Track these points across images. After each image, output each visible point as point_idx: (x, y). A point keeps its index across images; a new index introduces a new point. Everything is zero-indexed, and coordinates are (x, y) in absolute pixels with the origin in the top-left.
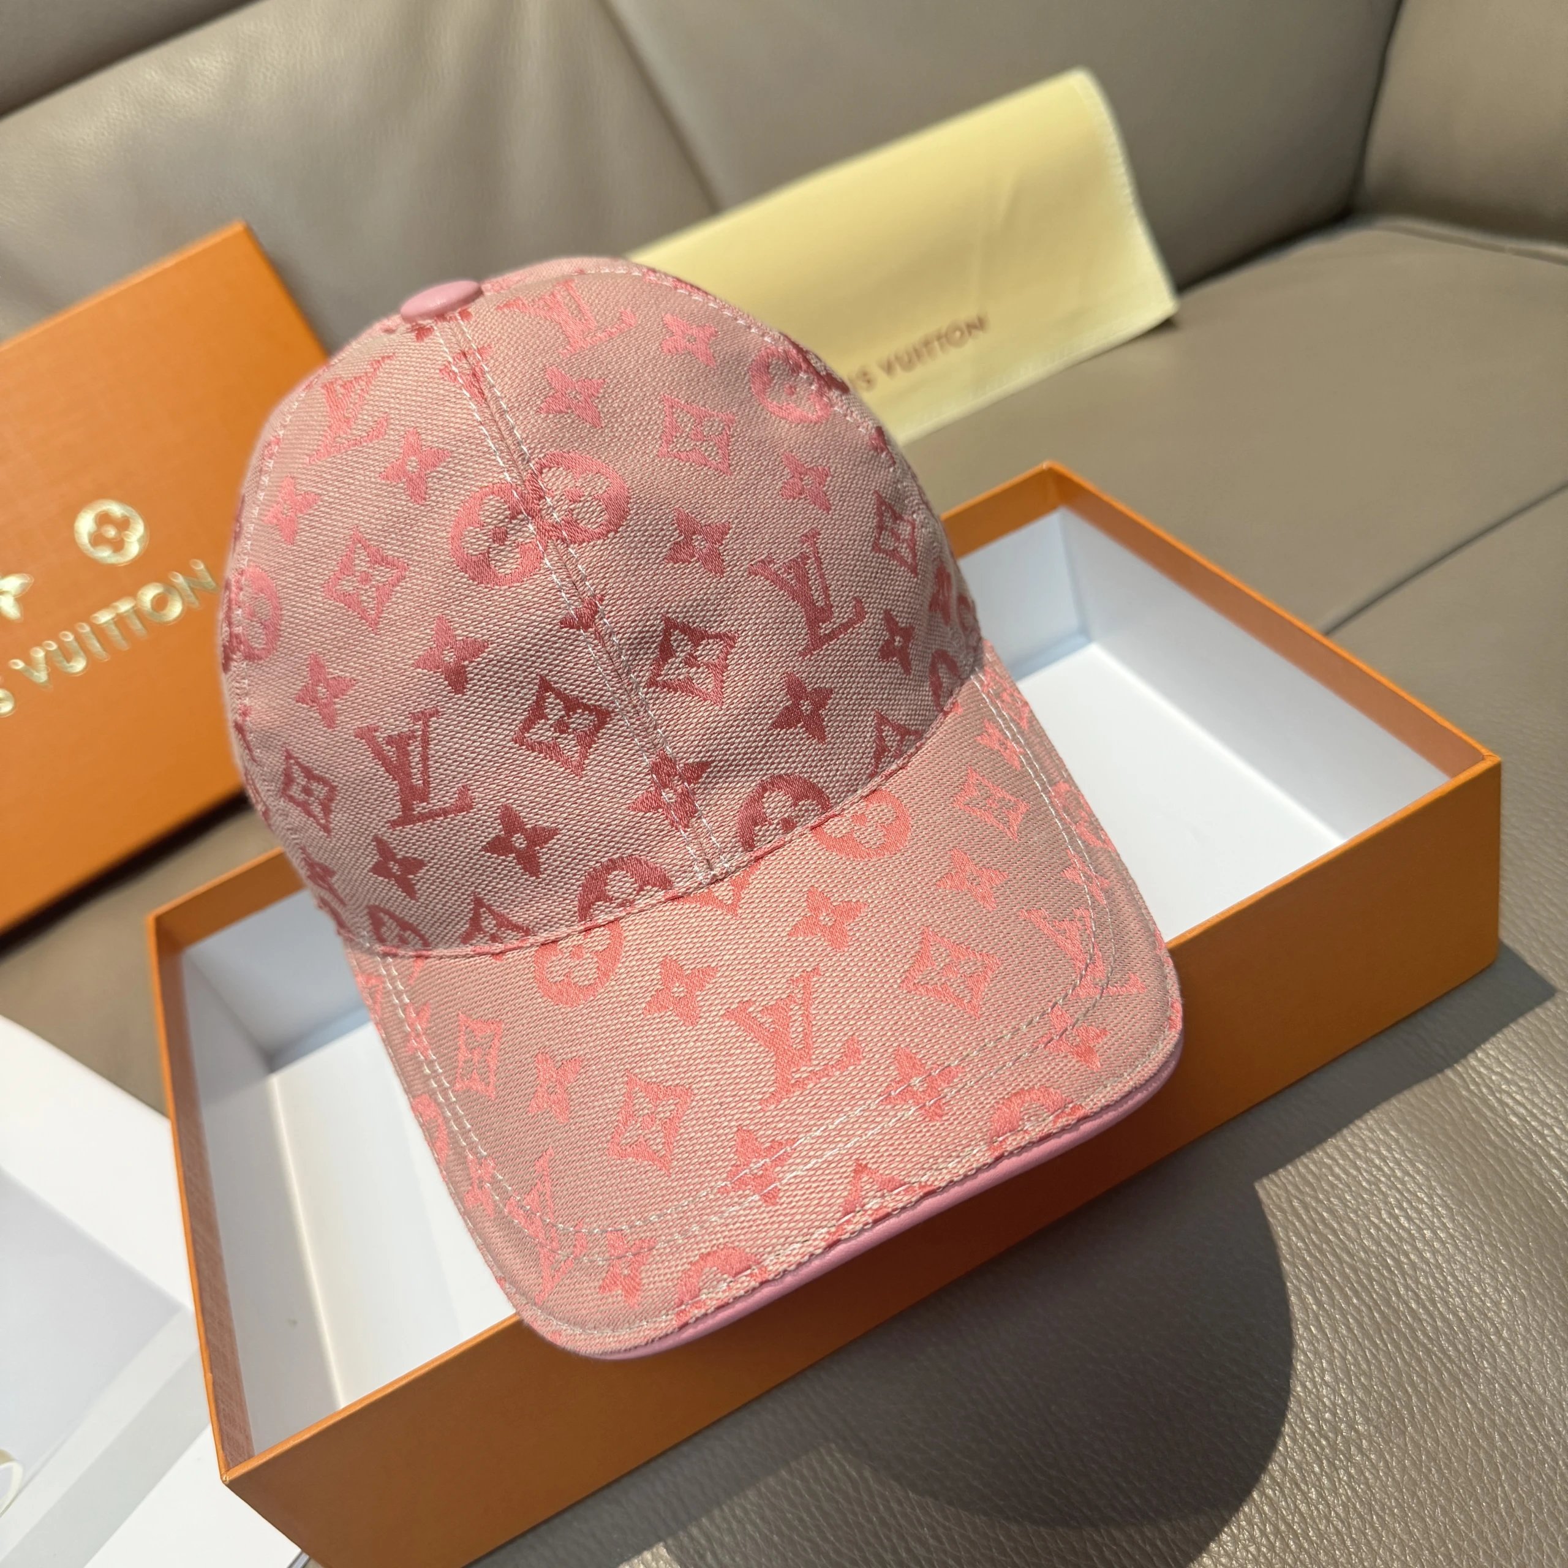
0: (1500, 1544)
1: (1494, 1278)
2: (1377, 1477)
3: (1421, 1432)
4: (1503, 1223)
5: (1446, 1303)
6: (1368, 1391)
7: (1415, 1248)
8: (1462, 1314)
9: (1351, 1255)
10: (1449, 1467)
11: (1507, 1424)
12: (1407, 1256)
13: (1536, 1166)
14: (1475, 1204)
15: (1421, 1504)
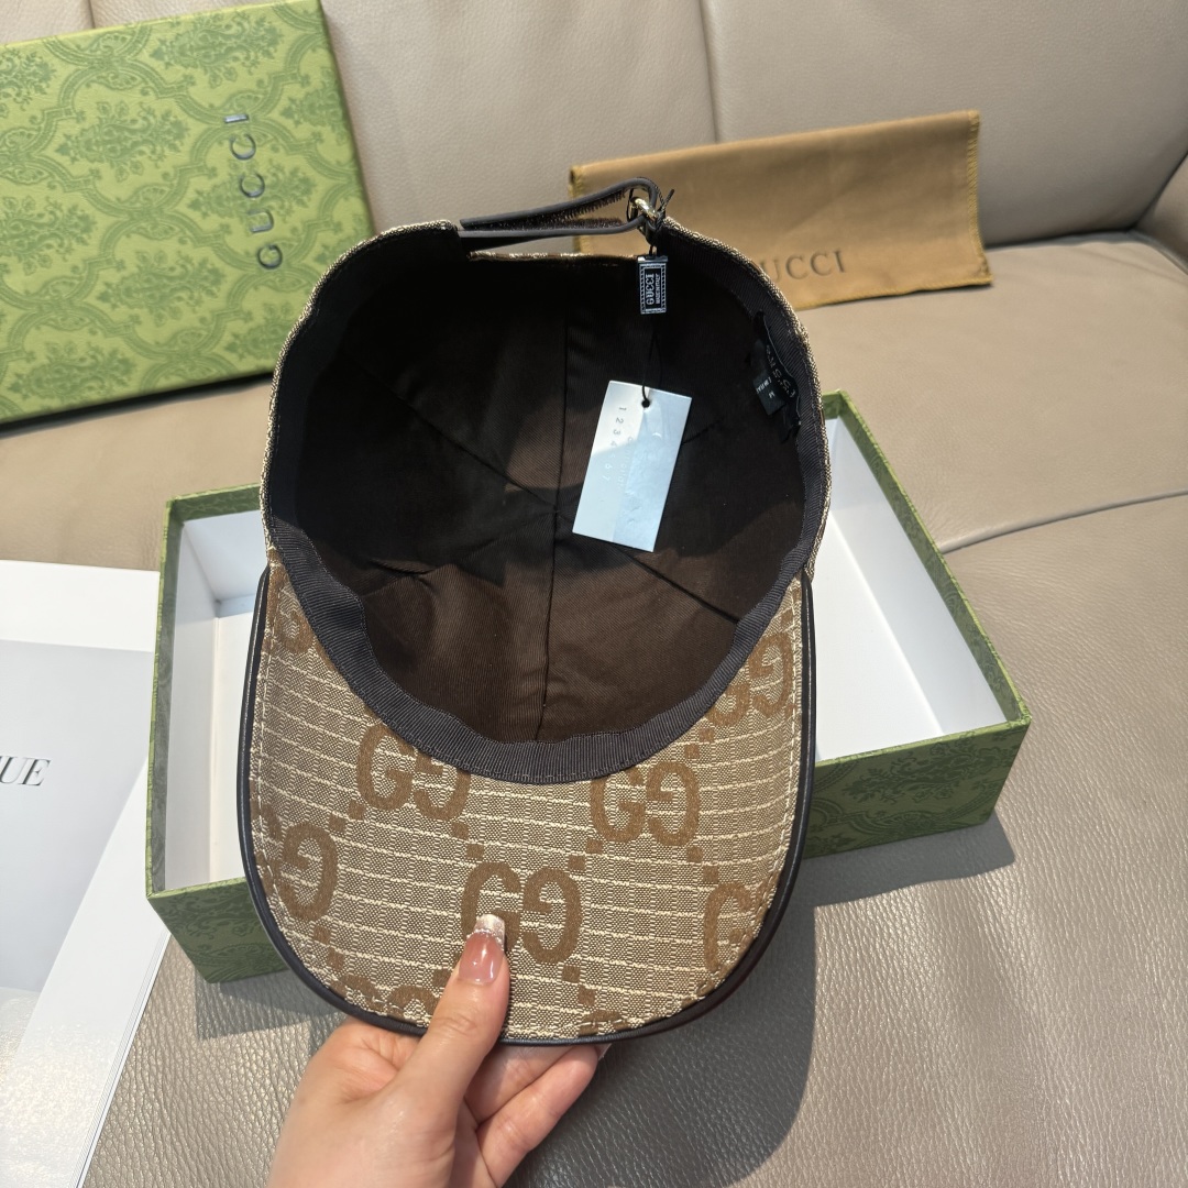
0: (875, 1098)
1: (930, 957)
2: (824, 1039)
3: (857, 1024)
4: (947, 929)
5: (899, 962)
6: (837, 993)
7: (894, 925)
8: (905, 971)
9: (857, 917)
10: (865, 1048)
11: (905, 1035)
12: (888, 927)
13: (979, 905)
14: (937, 915)
15: (842, 1062)
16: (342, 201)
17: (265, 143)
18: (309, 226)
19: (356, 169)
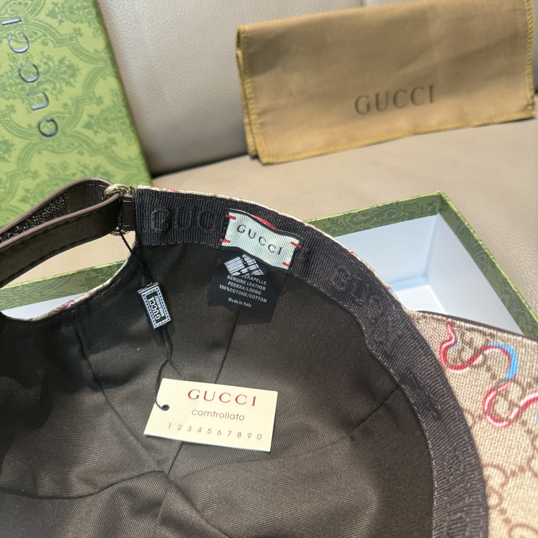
16: (101, 80)
17: (36, 39)
18: (77, 101)
19: (110, 55)
